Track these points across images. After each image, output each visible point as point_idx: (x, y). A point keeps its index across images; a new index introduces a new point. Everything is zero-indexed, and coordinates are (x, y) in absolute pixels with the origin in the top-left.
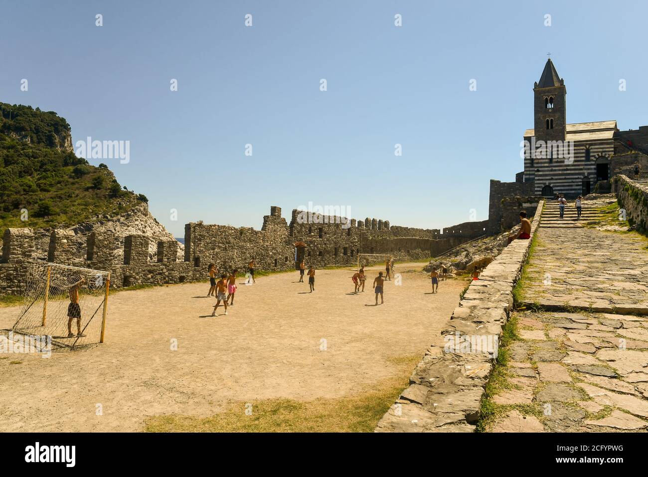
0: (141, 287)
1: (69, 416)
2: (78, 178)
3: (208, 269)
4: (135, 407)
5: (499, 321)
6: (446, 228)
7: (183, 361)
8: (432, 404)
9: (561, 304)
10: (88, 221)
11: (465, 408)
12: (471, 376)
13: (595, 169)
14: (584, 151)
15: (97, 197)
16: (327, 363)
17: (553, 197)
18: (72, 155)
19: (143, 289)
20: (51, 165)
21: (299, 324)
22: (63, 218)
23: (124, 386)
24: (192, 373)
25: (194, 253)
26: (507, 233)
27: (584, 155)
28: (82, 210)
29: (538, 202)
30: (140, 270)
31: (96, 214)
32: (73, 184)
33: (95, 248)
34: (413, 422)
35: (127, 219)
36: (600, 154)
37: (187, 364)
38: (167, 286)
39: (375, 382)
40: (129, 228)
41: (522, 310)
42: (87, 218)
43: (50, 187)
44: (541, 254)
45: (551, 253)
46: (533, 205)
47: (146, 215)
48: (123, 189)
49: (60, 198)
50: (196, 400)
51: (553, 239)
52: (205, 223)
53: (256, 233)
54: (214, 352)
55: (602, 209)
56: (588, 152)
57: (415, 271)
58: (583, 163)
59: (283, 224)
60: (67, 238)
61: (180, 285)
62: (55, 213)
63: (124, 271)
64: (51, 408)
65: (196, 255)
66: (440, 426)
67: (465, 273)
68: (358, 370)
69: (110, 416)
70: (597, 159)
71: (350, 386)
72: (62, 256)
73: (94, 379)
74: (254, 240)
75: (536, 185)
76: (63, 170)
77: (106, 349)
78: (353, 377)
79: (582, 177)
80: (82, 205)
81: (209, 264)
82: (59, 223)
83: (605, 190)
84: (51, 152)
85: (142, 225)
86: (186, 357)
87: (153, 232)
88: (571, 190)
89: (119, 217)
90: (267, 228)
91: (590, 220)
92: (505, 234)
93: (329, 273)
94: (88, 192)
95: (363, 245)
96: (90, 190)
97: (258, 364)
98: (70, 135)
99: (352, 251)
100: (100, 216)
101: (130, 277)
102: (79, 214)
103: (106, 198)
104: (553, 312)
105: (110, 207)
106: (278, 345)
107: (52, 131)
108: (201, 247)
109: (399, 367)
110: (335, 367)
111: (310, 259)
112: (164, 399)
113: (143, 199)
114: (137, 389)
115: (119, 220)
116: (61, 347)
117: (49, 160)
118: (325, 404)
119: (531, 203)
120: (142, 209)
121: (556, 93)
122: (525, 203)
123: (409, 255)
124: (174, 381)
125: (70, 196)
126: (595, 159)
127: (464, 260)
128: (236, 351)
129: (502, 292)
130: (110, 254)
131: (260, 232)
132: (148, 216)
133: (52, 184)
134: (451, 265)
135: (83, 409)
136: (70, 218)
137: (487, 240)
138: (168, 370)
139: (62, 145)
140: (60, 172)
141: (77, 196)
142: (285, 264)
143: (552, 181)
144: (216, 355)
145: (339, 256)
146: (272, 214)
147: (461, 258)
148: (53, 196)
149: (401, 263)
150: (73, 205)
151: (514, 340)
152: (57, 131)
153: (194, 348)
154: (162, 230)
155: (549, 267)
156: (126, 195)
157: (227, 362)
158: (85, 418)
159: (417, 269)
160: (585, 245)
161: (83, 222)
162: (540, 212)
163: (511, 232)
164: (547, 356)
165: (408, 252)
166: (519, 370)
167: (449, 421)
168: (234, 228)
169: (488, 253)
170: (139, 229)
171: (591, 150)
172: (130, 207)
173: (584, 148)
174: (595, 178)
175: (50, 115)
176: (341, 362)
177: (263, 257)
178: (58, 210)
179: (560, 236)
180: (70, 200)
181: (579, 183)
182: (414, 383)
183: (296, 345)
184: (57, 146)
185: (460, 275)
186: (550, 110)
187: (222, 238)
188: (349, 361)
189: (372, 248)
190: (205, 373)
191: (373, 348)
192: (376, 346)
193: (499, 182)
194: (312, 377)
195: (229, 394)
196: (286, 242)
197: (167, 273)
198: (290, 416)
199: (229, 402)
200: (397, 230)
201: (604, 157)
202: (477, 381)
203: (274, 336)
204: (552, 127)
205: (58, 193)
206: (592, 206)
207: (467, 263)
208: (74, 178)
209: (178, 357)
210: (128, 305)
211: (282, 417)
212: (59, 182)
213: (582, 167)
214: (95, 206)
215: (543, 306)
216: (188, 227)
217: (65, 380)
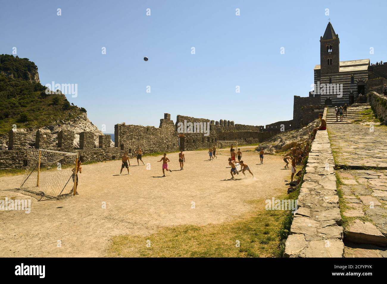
0: (90, 163)
1: (66, 237)
2: (43, 98)
3: (129, 151)
4: (104, 231)
5: (333, 174)
6: (268, 125)
7: (125, 205)
8: (315, 217)
9: (360, 165)
10: (50, 124)
11: (334, 218)
12: (330, 202)
13: (357, 88)
14: (350, 78)
15: (56, 110)
16: (210, 204)
17: (332, 105)
18: (39, 84)
19: (92, 164)
20: (27, 91)
21: (188, 182)
22: (35, 123)
23: (94, 220)
24: (132, 211)
25: (121, 142)
26: (305, 127)
27: (350, 80)
28: (47, 118)
29: (324, 109)
30: (90, 152)
31: (55, 120)
32: (41, 102)
33: (63, 140)
34: (309, 225)
35: (74, 123)
36: (360, 79)
37: (128, 206)
38: (105, 162)
39: (240, 214)
40: (76, 128)
41: (338, 169)
42: (50, 122)
43: (27, 104)
44: (334, 139)
45: (340, 138)
46: (321, 110)
47: (86, 120)
48: (71, 105)
49: (33, 110)
50: (138, 227)
51: (337, 130)
52: (127, 124)
53: (156, 129)
54: (142, 199)
55: (362, 112)
56: (352, 78)
57: (251, 151)
58: (350, 85)
59: (172, 124)
60: (46, 134)
61: (113, 161)
62: (30, 120)
63: (80, 153)
64: (55, 233)
65: (122, 143)
66: (325, 227)
67: (281, 151)
68: (228, 208)
69: (90, 237)
70: (358, 82)
71: (226, 217)
72: (44, 145)
73: (75, 216)
74: (155, 134)
75: (322, 99)
76: (34, 94)
77: (78, 199)
78: (226, 212)
79: (349, 93)
80: (47, 115)
81: (129, 148)
82: (33, 126)
83: (363, 101)
84: (26, 83)
85: (83, 126)
86: (126, 202)
87: (90, 130)
88: (343, 101)
89: (69, 121)
90: (163, 126)
91: (356, 119)
92: (304, 128)
93: (200, 153)
94: (50, 107)
95: (219, 136)
96: (51, 106)
97: (169, 206)
98: (38, 72)
99: (213, 139)
100: (58, 121)
101: (84, 157)
102: (45, 120)
103: (61, 110)
104: (356, 170)
105: (64, 116)
106: (178, 195)
107: (26, 70)
108: (124, 138)
109: (252, 206)
110: (215, 207)
111: (188, 145)
112: (119, 227)
113: (83, 110)
114: (103, 221)
115: (69, 124)
116: (51, 198)
117: (25, 88)
118: (213, 227)
119: (319, 109)
120: (83, 116)
121: (334, 43)
122: (316, 109)
123: (246, 141)
124: (123, 216)
125: (39, 110)
126: (357, 83)
127: (280, 144)
128: (154, 198)
129: (329, 159)
130: (71, 143)
131: (158, 129)
132: (87, 121)
133: (28, 103)
134: (272, 147)
135: (73, 233)
136: (40, 123)
137: (293, 132)
138: (117, 210)
139: (33, 79)
140: (33, 95)
141: (44, 109)
142: (173, 148)
143: (331, 96)
144: (143, 201)
145: (205, 142)
146: (165, 118)
147: (277, 143)
148: (28, 109)
149: (241, 146)
150: (42, 115)
151: (341, 184)
152: (30, 70)
153: (129, 198)
154: (95, 129)
155: (343, 146)
156: (73, 108)
157: (151, 205)
158: (76, 238)
159: (252, 149)
160: (358, 133)
161: (48, 125)
162: (326, 115)
163: (308, 126)
164: (362, 192)
165: (245, 139)
166: (350, 200)
167: (328, 225)
168: (143, 127)
169: (294, 139)
170: (82, 129)
171: (355, 77)
172: (76, 115)
173: (350, 76)
174: (356, 94)
175: (25, 60)
176: (217, 204)
177: (160, 144)
178: (32, 118)
179: (341, 129)
180: (40, 111)
181: (348, 97)
182: (300, 206)
183: (189, 195)
184: (30, 80)
185: (278, 153)
186: (330, 54)
187: (136, 133)
188: (222, 203)
189: (224, 138)
190: (140, 211)
191: (234, 195)
192: (236, 194)
193: (299, 97)
194: (202, 212)
195: (157, 223)
196: (173, 135)
197: (105, 154)
198: (195, 234)
199: (158, 227)
200: (239, 127)
201: (363, 81)
202: (335, 205)
203: (175, 190)
204: (331, 64)
205: (32, 108)
206: (356, 111)
207: (282, 145)
208: (41, 99)
209: (122, 203)
210: (85, 173)
211: (190, 235)
212: (32, 101)
213: (349, 87)
214: (55, 115)
215: (350, 166)
216: (116, 127)
217: (59, 217)
